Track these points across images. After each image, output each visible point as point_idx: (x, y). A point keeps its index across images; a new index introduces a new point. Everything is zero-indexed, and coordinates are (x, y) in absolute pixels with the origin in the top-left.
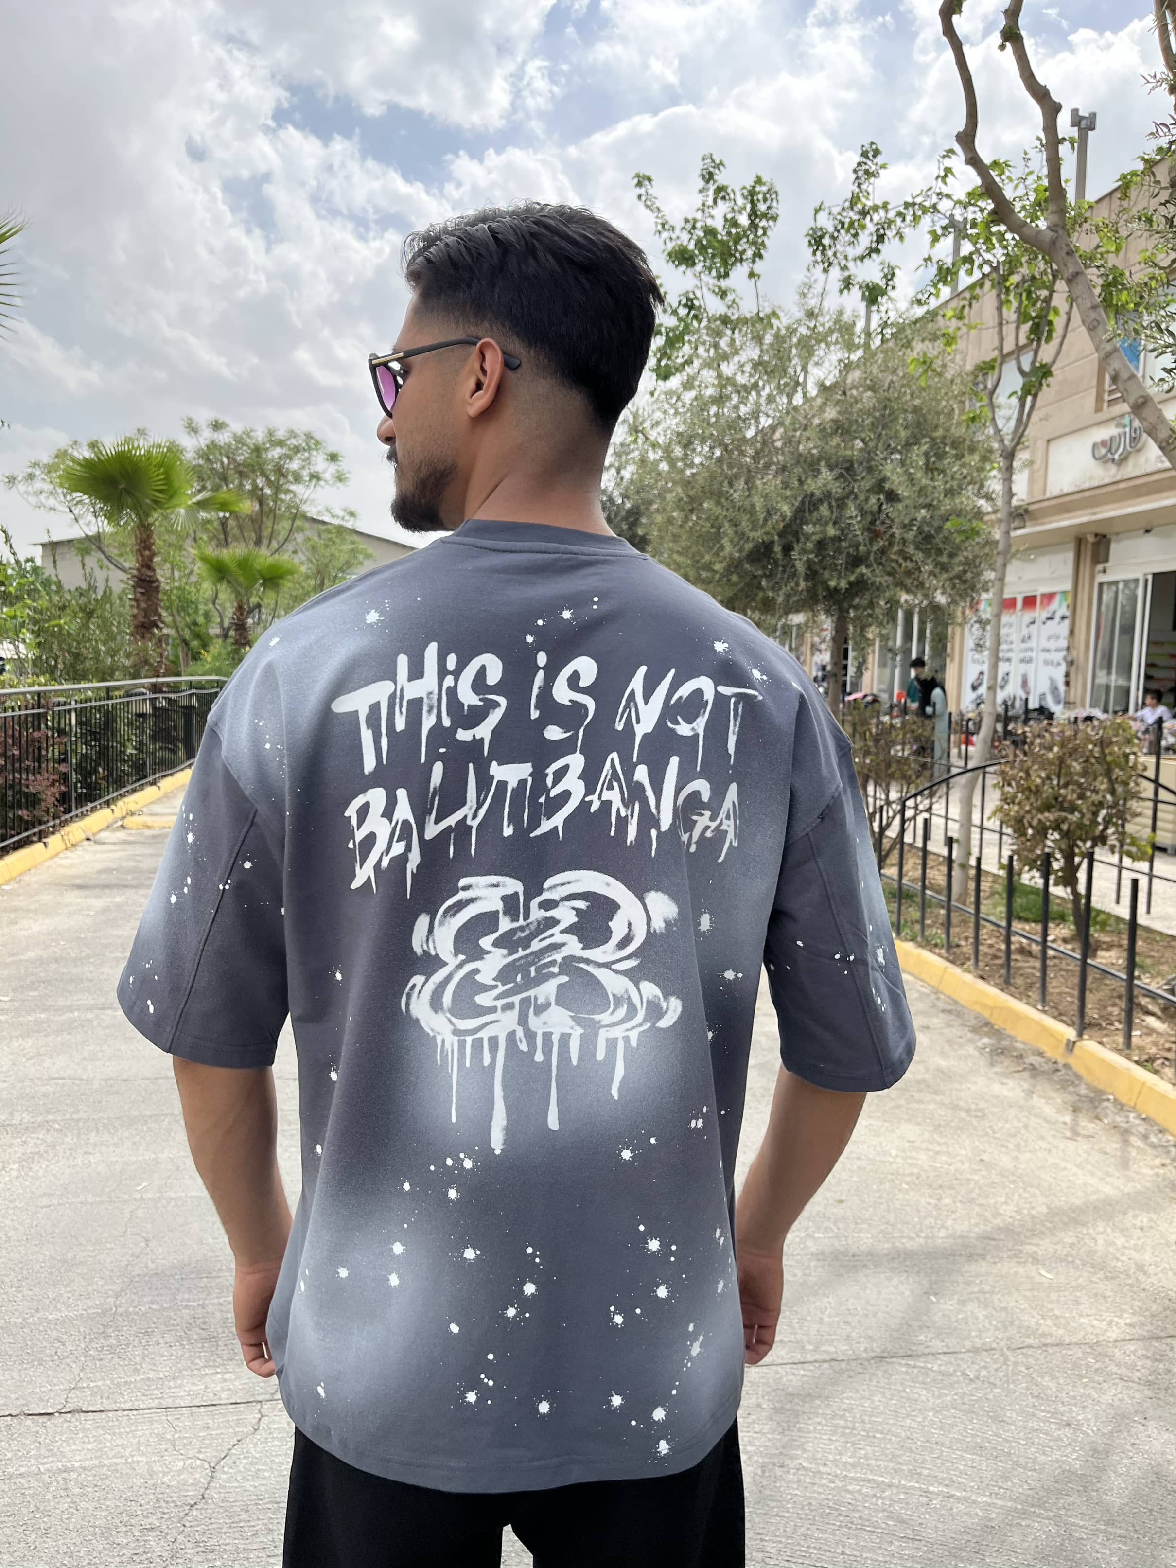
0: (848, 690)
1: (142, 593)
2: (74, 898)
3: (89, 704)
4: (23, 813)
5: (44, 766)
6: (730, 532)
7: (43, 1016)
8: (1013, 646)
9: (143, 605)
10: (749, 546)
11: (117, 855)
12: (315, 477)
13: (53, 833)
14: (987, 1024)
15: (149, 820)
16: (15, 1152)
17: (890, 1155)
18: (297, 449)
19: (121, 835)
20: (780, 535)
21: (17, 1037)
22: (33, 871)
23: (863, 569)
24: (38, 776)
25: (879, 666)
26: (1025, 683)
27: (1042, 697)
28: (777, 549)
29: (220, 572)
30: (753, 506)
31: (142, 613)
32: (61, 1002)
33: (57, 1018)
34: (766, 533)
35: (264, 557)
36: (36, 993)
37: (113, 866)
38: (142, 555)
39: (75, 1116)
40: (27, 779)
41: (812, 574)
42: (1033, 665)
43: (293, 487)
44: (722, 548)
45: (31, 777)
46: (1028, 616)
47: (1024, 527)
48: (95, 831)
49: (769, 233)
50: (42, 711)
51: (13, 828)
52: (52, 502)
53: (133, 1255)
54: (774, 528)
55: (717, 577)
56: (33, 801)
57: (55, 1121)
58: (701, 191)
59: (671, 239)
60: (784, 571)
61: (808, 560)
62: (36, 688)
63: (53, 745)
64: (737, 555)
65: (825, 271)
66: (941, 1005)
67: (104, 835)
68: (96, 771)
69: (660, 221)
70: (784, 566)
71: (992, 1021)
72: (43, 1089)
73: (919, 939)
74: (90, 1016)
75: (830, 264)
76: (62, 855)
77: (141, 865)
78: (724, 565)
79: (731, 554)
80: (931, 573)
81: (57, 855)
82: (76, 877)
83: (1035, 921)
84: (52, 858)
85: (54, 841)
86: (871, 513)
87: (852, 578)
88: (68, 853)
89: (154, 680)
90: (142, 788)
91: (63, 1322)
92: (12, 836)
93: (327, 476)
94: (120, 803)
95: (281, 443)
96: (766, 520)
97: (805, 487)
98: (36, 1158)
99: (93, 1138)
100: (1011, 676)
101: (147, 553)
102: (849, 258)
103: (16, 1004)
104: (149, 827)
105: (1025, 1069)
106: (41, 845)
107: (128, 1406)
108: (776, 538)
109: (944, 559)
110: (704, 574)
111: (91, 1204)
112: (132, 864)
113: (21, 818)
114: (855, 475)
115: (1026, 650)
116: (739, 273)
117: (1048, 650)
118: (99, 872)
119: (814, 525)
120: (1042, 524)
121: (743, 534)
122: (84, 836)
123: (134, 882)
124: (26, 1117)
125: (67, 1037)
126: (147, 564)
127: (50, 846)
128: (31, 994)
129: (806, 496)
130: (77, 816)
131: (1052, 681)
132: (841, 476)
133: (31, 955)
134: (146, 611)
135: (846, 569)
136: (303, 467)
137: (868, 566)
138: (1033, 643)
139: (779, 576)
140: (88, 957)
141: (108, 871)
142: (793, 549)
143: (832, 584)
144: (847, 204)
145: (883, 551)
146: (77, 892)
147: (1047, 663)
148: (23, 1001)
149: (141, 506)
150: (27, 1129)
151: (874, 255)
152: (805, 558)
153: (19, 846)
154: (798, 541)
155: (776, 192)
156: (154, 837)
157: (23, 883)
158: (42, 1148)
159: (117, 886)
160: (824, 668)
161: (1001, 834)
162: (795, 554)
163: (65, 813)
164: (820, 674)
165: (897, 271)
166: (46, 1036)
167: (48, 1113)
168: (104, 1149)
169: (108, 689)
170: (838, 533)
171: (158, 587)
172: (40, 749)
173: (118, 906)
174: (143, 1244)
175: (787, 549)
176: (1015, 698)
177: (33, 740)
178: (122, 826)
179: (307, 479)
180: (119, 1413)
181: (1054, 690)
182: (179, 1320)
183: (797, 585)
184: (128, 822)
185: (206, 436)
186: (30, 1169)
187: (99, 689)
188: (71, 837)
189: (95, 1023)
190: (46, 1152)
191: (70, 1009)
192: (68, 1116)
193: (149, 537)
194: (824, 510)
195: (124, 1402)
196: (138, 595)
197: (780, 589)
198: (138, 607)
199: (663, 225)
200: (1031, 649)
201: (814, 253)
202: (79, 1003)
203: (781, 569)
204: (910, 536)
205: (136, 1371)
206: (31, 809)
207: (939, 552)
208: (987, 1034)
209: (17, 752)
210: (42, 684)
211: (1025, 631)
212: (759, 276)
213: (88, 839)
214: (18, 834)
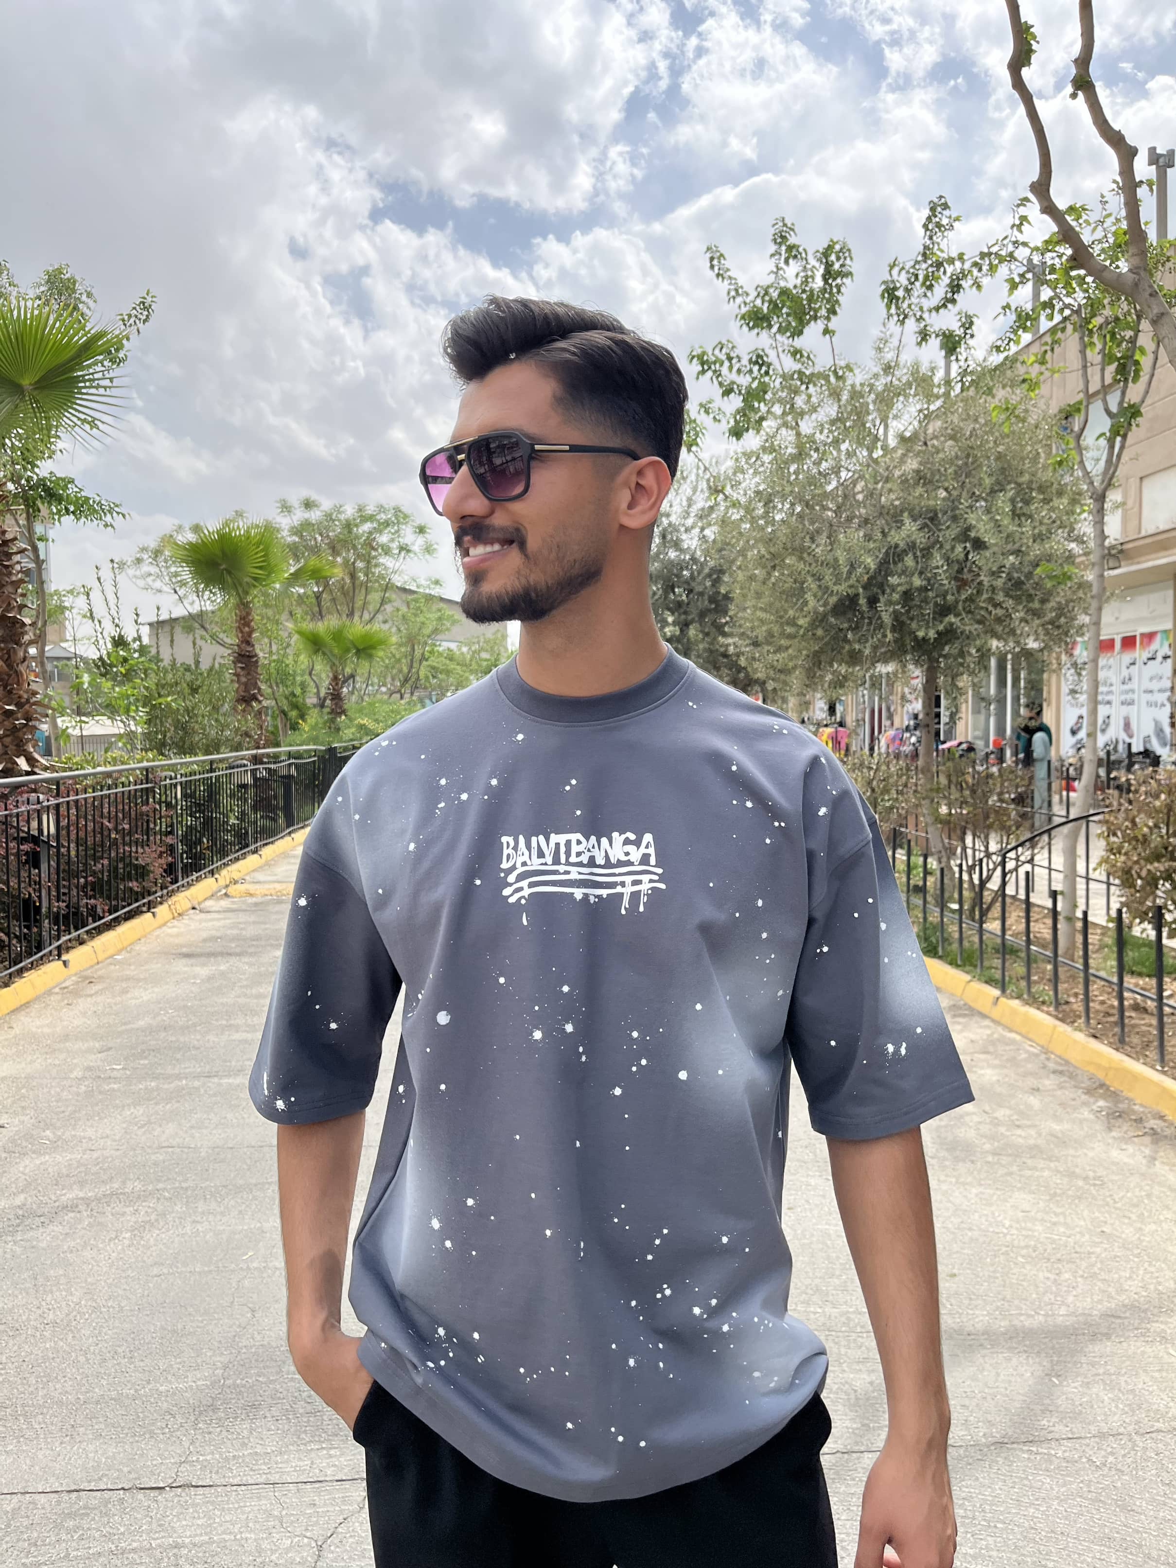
0: (942, 738)
1: (242, 668)
2: (181, 966)
3: (193, 778)
4: (133, 885)
5: (152, 838)
6: (814, 586)
7: (153, 1084)
8: (1113, 688)
9: (244, 679)
10: (833, 600)
11: (222, 923)
12: (404, 549)
13: (161, 903)
14: (1102, 1085)
15: (252, 888)
16: (129, 1221)
17: (1003, 1226)
18: (387, 524)
19: (225, 903)
20: (865, 588)
21: (129, 1105)
22: (143, 940)
23: (952, 618)
24: (146, 848)
25: (973, 713)
26: (1127, 726)
27: (1147, 740)
28: (862, 601)
29: (316, 644)
30: (836, 560)
31: (242, 687)
32: (169, 1070)
33: (166, 1086)
34: (851, 587)
35: (357, 628)
36: (146, 1062)
37: (218, 934)
38: (242, 632)
39: (184, 1185)
40: (137, 852)
41: (899, 625)
42: (1135, 708)
43: (382, 560)
44: (806, 603)
45: (140, 850)
46: (1127, 657)
47: (1119, 567)
48: (200, 899)
49: (843, 289)
50: (149, 785)
51: (124, 900)
52: (158, 584)
53: (240, 1326)
54: (858, 581)
55: (802, 632)
56: (142, 872)
57: (164, 1189)
58: (772, 255)
59: (745, 303)
60: (870, 624)
61: (895, 611)
62: (145, 764)
63: (160, 819)
64: (821, 609)
65: (902, 322)
66: (1051, 1065)
67: (209, 904)
68: (200, 842)
69: (732, 287)
70: (869, 618)
71: (1108, 1083)
72: (153, 1157)
73: (1025, 996)
74: (197, 1084)
75: (906, 317)
76: (169, 924)
77: (244, 933)
78: (808, 619)
79: (815, 608)
80: (1022, 620)
81: (165, 924)
82: (182, 946)
83: (1149, 976)
84: (160, 927)
85: (162, 910)
86: (958, 561)
87: (941, 628)
88: (175, 922)
89: (254, 752)
90: (244, 856)
91: (174, 1394)
92: (124, 907)
93: (415, 548)
94: (224, 872)
95: (371, 518)
96: (850, 573)
97: (889, 539)
98: (147, 1227)
99: (201, 1206)
100: (1112, 720)
101: (247, 629)
102: (925, 309)
103: (128, 1072)
104: (251, 895)
105: (1145, 1134)
106: (149, 915)
107: (236, 1481)
108: (861, 590)
109: (1036, 605)
110: (789, 630)
111: (200, 1273)
112: (235, 932)
113: (131, 889)
114: (940, 524)
115: (1127, 692)
116: (813, 330)
117: (1151, 692)
118: (205, 940)
119: (900, 576)
120: (1138, 563)
121: (827, 588)
122: (190, 906)
123: (238, 950)
124: (138, 1186)
125: (176, 1105)
126: (247, 641)
127: (158, 916)
128: (142, 1062)
129: (890, 548)
130: (183, 886)
131: (1157, 723)
132: (925, 526)
133: (141, 1023)
134: (246, 684)
135: (934, 618)
136: (392, 540)
137: (956, 615)
138: (1134, 685)
139: (865, 628)
140: (195, 1025)
141: (213, 939)
142: (878, 601)
143: (921, 634)
144: (920, 258)
145: (970, 599)
146: (185, 961)
147: (1149, 704)
148: (135, 1069)
149: (241, 585)
150: (139, 1197)
151: (950, 306)
152: (891, 610)
153: (129, 916)
154: (883, 593)
155: (849, 250)
156: (256, 904)
157: (134, 953)
158: (153, 1217)
159: (222, 954)
160: (916, 717)
161: (1109, 884)
162: (881, 606)
163: (172, 883)
164: (912, 723)
165: (975, 319)
166: (156, 1104)
167: (159, 1181)
168: (211, 1218)
169: (212, 762)
170: (924, 583)
171: (257, 662)
172: (148, 822)
173: (223, 974)
174: (249, 1315)
175: (873, 601)
176: (1117, 742)
177: (142, 814)
178: (226, 894)
179: (397, 551)
180: (228, 1488)
181: (1159, 732)
182: (285, 1393)
183: (885, 636)
184: (232, 890)
185: (299, 515)
186: (142, 1238)
187: (204, 762)
188: (178, 907)
189: (202, 1091)
190: (157, 1220)
191: (178, 1077)
192: (177, 1185)
193: (248, 614)
194: (909, 561)
195: (234, 1477)
196: (239, 670)
197: (867, 641)
198: (238, 681)
199: (737, 290)
200: (1133, 691)
201: (888, 307)
202: (187, 1071)
203: (866, 621)
204: (999, 583)
205: (244, 1445)
206: (140, 880)
207: (1030, 598)
208: (1103, 1097)
209: (127, 827)
210: (151, 760)
211: (1125, 673)
212: (834, 332)
213: (194, 908)
214: (129, 905)
